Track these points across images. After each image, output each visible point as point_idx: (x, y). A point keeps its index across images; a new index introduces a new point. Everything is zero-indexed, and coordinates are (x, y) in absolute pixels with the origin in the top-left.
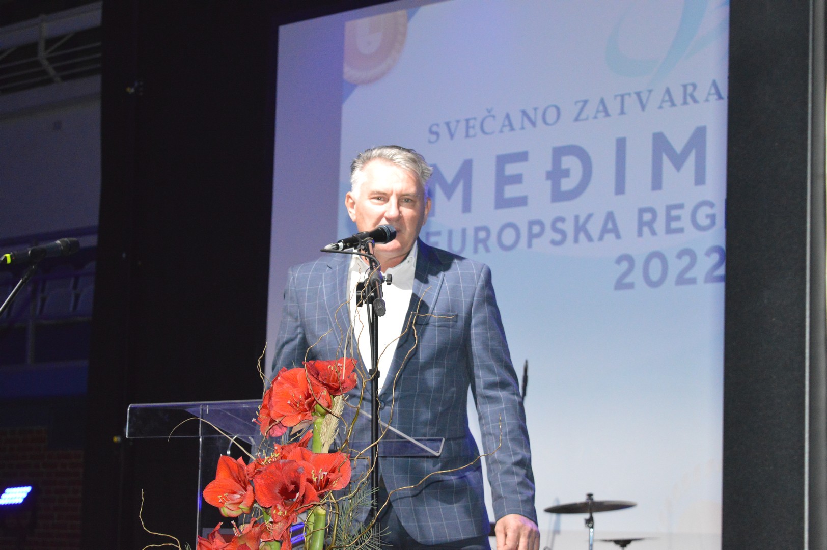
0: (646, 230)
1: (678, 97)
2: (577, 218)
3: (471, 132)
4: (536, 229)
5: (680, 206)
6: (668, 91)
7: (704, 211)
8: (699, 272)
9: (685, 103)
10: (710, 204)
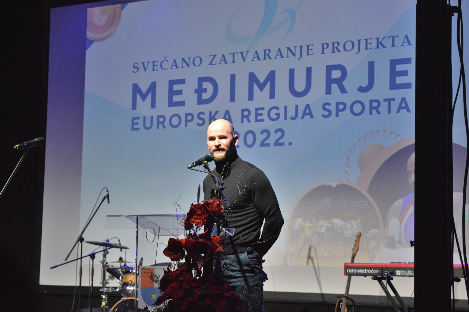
0: (245, 119)
1: (261, 55)
2: (210, 113)
3: (156, 68)
4: (189, 118)
5: (263, 109)
6: (256, 52)
7: (274, 111)
8: (271, 140)
9: (265, 59)
10: (277, 108)
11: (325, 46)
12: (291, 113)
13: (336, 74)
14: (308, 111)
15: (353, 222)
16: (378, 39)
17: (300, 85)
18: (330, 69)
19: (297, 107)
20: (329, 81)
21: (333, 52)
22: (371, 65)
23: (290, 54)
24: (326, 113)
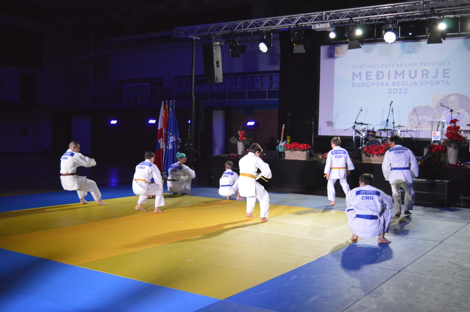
0: (394, 85)
1: (399, 65)
2: (381, 83)
3: (361, 67)
4: (373, 84)
5: (400, 82)
7: (404, 83)
8: (403, 92)
9: (401, 66)
10: (405, 82)
11: (422, 64)
12: (410, 83)
13: (425, 72)
14: (415, 83)
15: (430, 117)
16: (439, 62)
17: (413, 75)
18: (423, 71)
19: (412, 82)
20: (423, 74)
21: (424, 65)
22: (437, 70)
23: (409, 65)
24: (422, 84)
